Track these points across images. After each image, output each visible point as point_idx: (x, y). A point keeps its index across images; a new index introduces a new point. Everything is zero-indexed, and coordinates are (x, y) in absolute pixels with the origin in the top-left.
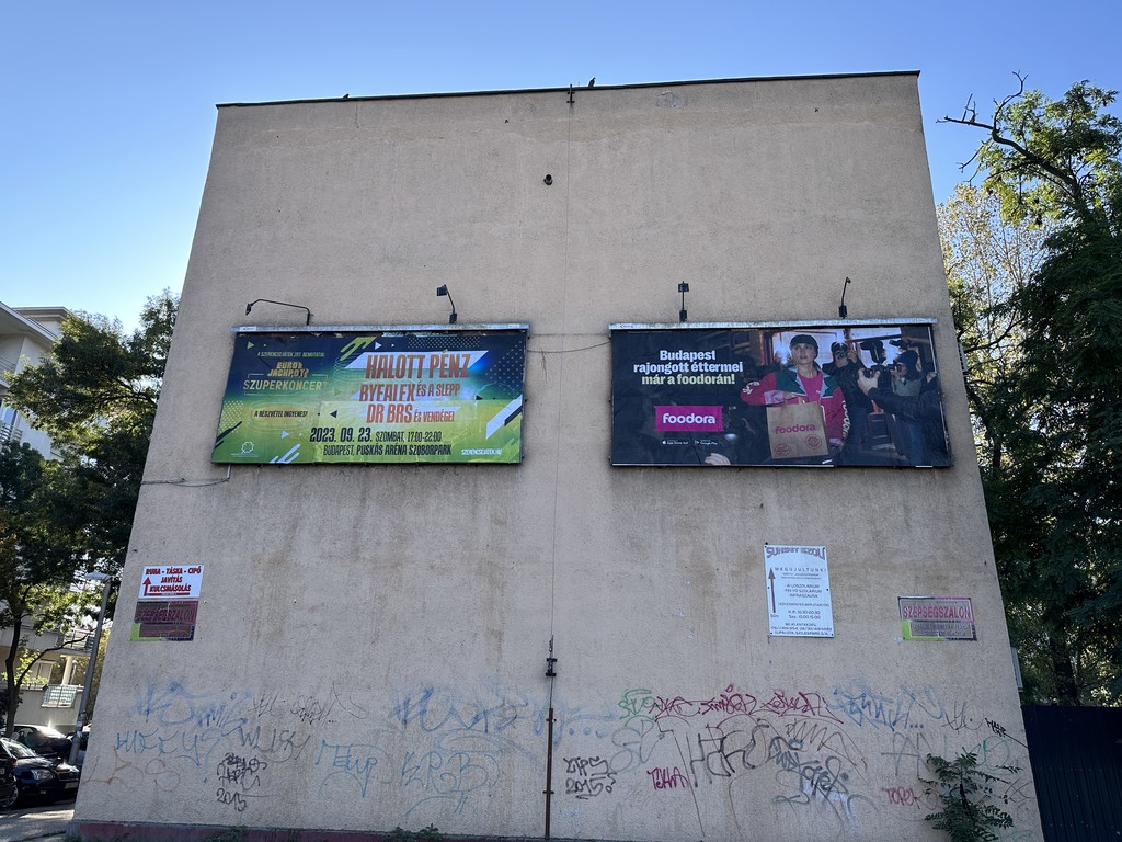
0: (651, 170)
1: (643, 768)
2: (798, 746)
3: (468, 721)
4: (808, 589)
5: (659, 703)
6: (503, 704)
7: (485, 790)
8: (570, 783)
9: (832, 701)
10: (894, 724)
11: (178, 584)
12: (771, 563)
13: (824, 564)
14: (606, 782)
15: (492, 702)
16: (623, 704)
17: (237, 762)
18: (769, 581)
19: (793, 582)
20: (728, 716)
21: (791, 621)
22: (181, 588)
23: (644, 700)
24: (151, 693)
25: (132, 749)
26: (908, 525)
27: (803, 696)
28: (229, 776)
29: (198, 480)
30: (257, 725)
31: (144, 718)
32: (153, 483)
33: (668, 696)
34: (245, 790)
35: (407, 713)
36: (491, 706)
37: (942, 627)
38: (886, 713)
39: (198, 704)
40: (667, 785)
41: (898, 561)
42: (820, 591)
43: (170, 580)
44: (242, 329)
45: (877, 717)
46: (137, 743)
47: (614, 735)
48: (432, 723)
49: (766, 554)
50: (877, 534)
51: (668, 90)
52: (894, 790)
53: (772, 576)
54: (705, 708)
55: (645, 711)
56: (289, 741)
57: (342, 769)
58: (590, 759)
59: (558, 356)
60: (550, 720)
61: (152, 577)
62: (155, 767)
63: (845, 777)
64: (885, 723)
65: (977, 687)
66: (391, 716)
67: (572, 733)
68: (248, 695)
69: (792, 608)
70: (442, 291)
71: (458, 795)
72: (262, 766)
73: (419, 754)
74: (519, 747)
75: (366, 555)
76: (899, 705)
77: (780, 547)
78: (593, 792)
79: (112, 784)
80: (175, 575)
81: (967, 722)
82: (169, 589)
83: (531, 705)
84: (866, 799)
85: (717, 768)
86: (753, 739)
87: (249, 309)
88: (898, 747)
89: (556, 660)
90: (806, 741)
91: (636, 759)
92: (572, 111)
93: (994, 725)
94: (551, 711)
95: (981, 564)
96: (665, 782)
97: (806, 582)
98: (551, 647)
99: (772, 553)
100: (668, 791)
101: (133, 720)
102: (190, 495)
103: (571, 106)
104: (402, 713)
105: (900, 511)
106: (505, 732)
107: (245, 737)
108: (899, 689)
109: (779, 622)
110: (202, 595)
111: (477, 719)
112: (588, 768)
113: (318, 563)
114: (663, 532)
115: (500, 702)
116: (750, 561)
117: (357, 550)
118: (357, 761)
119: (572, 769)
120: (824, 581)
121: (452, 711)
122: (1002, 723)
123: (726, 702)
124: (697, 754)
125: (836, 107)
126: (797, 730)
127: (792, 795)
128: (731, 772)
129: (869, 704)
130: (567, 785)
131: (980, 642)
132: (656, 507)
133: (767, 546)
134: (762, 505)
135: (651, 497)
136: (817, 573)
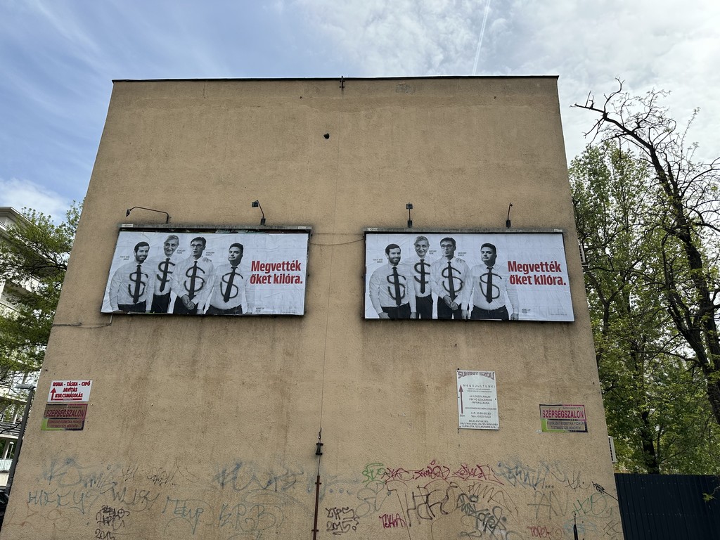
0: (392, 132)
1: (377, 515)
2: (475, 499)
3: (264, 484)
4: (484, 399)
5: (388, 472)
6: (287, 473)
7: (274, 529)
8: (330, 525)
9: (498, 471)
10: (536, 485)
11: (73, 393)
12: (461, 382)
13: (494, 383)
14: (353, 524)
15: (279, 471)
16: (365, 473)
17: (109, 512)
18: (459, 393)
19: (474, 394)
20: (432, 480)
21: (472, 419)
22: (76, 395)
23: (378, 470)
24: (53, 465)
25: (39, 503)
26: (546, 358)
27: (479, 467)
28: (104, 521)
29: (90, 324)
30: (124, 486)
31: (47, 482)
32: (60, 326)
33: (394, 467)
34: (114, 530)
35: (224, 478)
36: (279, 474)
37: (566, 424)
38: (531, 478)
39: (85, 472)
40: (392, 525)
41: (541, 381)
42: (491, 400)
43: (69, 390)
44: (123, 226)
45: (525, 481)
46: (43, 498)
47: (358, 493)
48: (240, 486)
49: (458, 376)
50: (527, 364)
51: (403, 82)
52: (535, 528)
53: (461, 390)
54: (417, 475)
55: (379, 477)
56: (145, 497)
57: (179, 515)
58: (343, 508)
59: (330, 247)
60: (318, 484)
61: (57, 388)
62: (54, 514)
63: (505, 519)
64: (530, 485)
65: (588, 461)
66: (213, 481)
67: (331, 491)
68: (118, 466)
69: (473, 411)
70: (255, 204)
71: (256, 532)
72: (126, 514)
73: (231, 506)
74: (297, 501)
75: (201, 375)
76: (539, 473)
77: (467, 371)
78: (344, 530)
79: (24, 527)
80: (73, 387)
81: (581, 484)
82: (68, 396)
83: (305, 474)
84: (517, 534)
85: (423, 514)
86: (447, 495)
87: (128, 213)
88: (538, 500)
89: (322, 444)
90: (481, 496)
91: (372, 508)
92: (343, 94)
93: (597, 486)
94: (318, 477)
95: (591, 384)
96: (390, 523)
97: (482, 394)
98: (320, 436)
99: (461, 376)
100: (392, 529)
101: (40, 483)
102: (85, 334)
103: (342, 90)
104: (221, 479)
105: (542, 350)
106: (288, 491)
107: (116, 494)
108: (539, 463)
109: (466, 419)
110: (90, 400)
111: (270, 483)
112: (341, 514)
113: (168, 380)
114: (394, 361)
115: (285, 471)
116: (449, 380)
117: (194, 372)
118: (190, 510)
119: (331, 515)
120: (494, 395)
121: (254, 478)
122: (602, 485)
123: (430, 471)
124: (411, 505)
125: (507, 96)
126: (475, 489)
127: (471, 531)
128: (432, 516)
129: (520, 472)
130: (328, 526)
131: (589, 433)
132: (390, 345)
133: (459, 371)
134: (456, 345)
135: (387, 339)
136: (489, 388)
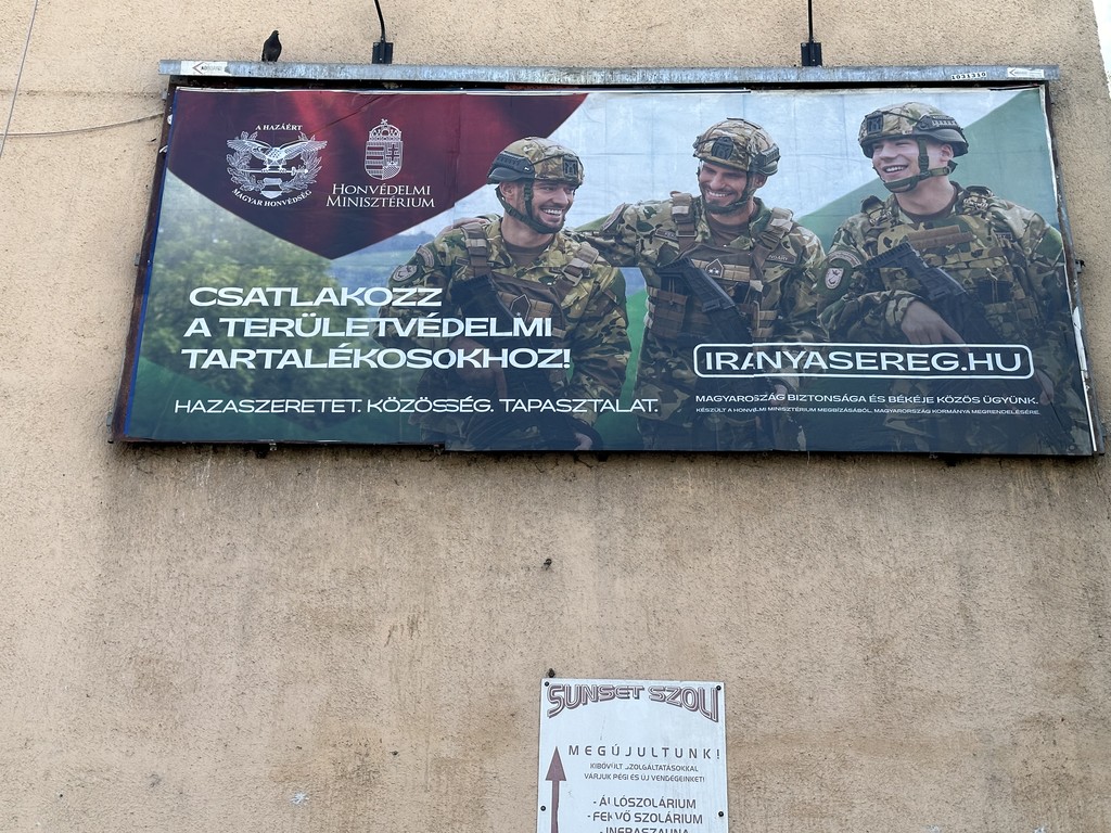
4: (663, 812)
12: (558, 732)
13: (713, 736)
18: (546, 788)
19: (617, 789)
26: (968, 620)
42: (698, 820)
49: (546, 705)
50: (880, 646)
53: (557, 774)
77: (590, 683)
99: (562, 703)
105: (947, 583)
114: (246, 640)
116: (498, 728)
132: (235, 567)
133: (553, 681)
134: (548, 562)
135: (223, 541)
136: (692, 762)
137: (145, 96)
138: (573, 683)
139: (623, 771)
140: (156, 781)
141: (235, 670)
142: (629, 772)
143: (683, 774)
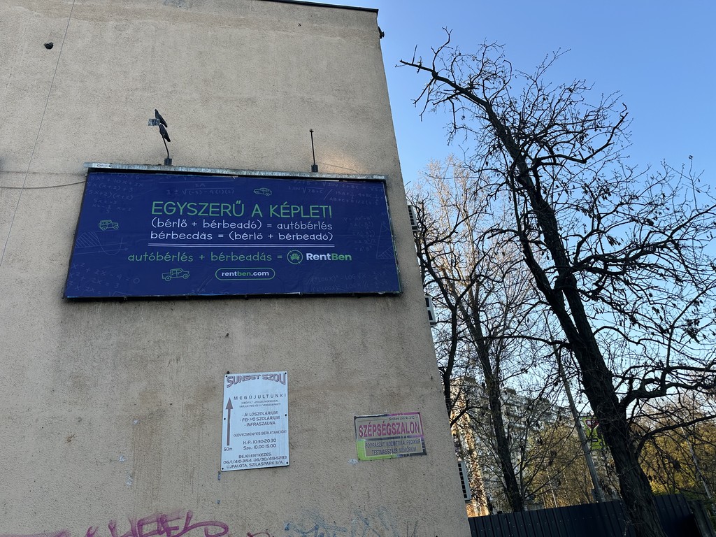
4: (266, 416)
13: (284, 389)
18: (226, 412)
19: (251, 410)
21: (245, 452)
37: (395, 444)
41: (356, 380)
42: (278, 418)
49: (226, 383)
53: (230, 407)
59: (25, 192)
65: (428, 503)
69: (247, 439)
77: (242, 375)
95: (427, 379)
97: (265, 410)
99: (232, 383)
105: (358, 335)
108: (353, 516)
109: (233, 455)
114: (115, 368)
116: (211, 391)
120: (283, 407)
125: (315, 25)
131: (429, 455)
132: (111, 342)
133: (229, 375)
134: (228, 335)
135: (106, 332)
136: (277, 399)
137: (79, 175)
138: (236, 375)
139: (253, 404)
140: (80, 420)
141: (111, 378)
142: (255, 404)
143: (273, 403)
